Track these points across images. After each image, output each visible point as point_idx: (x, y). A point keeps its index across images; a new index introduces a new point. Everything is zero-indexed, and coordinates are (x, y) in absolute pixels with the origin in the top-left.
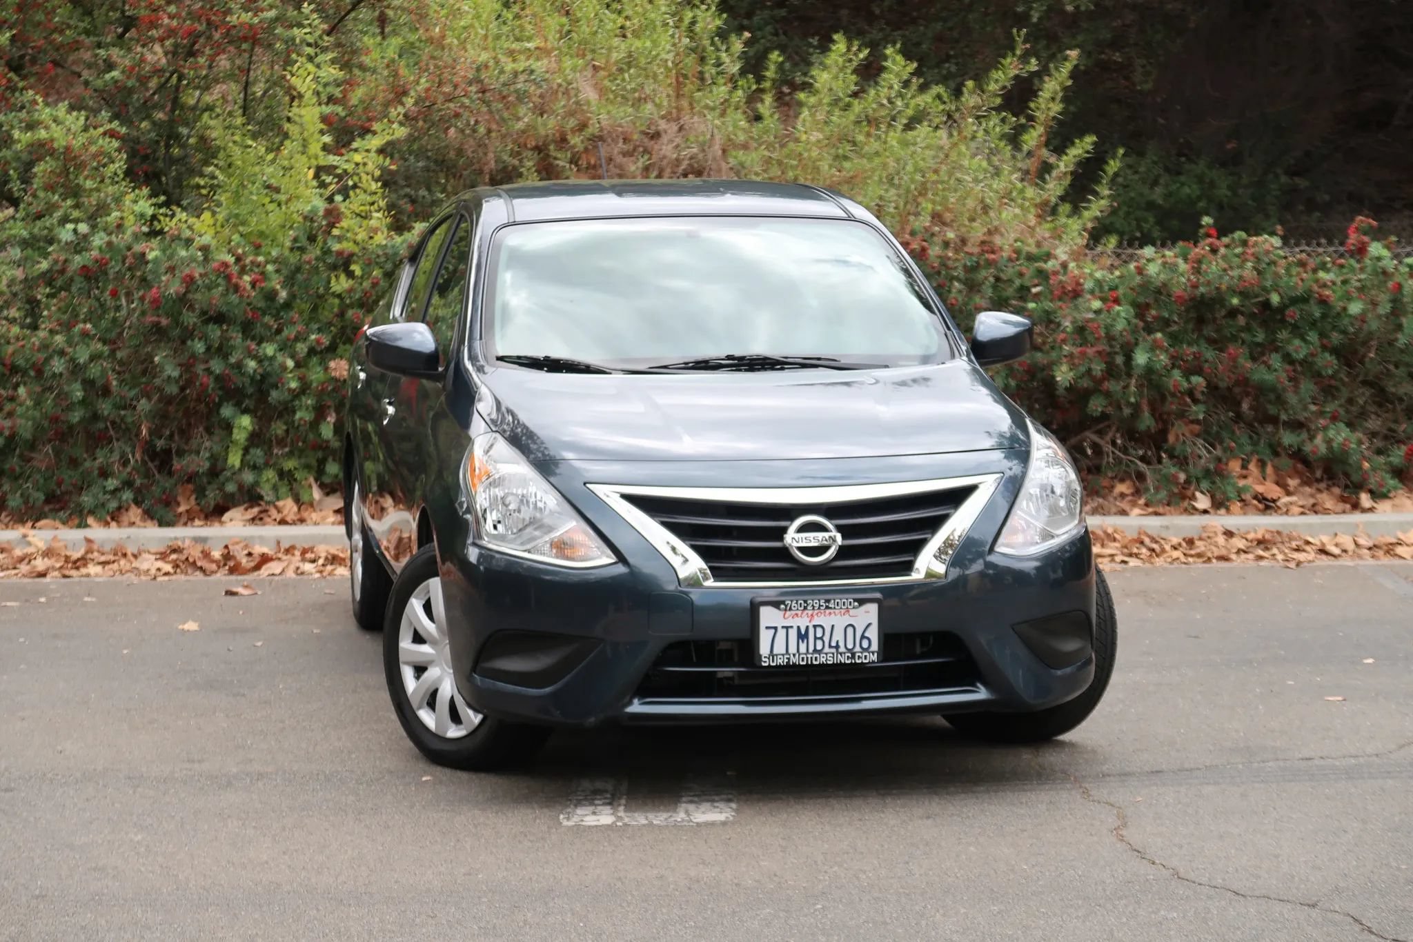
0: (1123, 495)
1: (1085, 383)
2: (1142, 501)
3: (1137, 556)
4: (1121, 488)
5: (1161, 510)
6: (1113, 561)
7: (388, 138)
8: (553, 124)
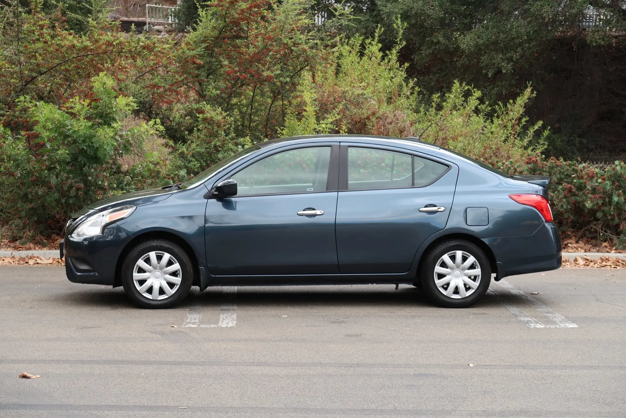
0: (606, 247)
1: (596, 207)
2: (614, 248)
3: (618, 265)
4: (605, 244)
5: (621, 251)
6: (611, 267)
7: (334, 119)
8: (365, 112)
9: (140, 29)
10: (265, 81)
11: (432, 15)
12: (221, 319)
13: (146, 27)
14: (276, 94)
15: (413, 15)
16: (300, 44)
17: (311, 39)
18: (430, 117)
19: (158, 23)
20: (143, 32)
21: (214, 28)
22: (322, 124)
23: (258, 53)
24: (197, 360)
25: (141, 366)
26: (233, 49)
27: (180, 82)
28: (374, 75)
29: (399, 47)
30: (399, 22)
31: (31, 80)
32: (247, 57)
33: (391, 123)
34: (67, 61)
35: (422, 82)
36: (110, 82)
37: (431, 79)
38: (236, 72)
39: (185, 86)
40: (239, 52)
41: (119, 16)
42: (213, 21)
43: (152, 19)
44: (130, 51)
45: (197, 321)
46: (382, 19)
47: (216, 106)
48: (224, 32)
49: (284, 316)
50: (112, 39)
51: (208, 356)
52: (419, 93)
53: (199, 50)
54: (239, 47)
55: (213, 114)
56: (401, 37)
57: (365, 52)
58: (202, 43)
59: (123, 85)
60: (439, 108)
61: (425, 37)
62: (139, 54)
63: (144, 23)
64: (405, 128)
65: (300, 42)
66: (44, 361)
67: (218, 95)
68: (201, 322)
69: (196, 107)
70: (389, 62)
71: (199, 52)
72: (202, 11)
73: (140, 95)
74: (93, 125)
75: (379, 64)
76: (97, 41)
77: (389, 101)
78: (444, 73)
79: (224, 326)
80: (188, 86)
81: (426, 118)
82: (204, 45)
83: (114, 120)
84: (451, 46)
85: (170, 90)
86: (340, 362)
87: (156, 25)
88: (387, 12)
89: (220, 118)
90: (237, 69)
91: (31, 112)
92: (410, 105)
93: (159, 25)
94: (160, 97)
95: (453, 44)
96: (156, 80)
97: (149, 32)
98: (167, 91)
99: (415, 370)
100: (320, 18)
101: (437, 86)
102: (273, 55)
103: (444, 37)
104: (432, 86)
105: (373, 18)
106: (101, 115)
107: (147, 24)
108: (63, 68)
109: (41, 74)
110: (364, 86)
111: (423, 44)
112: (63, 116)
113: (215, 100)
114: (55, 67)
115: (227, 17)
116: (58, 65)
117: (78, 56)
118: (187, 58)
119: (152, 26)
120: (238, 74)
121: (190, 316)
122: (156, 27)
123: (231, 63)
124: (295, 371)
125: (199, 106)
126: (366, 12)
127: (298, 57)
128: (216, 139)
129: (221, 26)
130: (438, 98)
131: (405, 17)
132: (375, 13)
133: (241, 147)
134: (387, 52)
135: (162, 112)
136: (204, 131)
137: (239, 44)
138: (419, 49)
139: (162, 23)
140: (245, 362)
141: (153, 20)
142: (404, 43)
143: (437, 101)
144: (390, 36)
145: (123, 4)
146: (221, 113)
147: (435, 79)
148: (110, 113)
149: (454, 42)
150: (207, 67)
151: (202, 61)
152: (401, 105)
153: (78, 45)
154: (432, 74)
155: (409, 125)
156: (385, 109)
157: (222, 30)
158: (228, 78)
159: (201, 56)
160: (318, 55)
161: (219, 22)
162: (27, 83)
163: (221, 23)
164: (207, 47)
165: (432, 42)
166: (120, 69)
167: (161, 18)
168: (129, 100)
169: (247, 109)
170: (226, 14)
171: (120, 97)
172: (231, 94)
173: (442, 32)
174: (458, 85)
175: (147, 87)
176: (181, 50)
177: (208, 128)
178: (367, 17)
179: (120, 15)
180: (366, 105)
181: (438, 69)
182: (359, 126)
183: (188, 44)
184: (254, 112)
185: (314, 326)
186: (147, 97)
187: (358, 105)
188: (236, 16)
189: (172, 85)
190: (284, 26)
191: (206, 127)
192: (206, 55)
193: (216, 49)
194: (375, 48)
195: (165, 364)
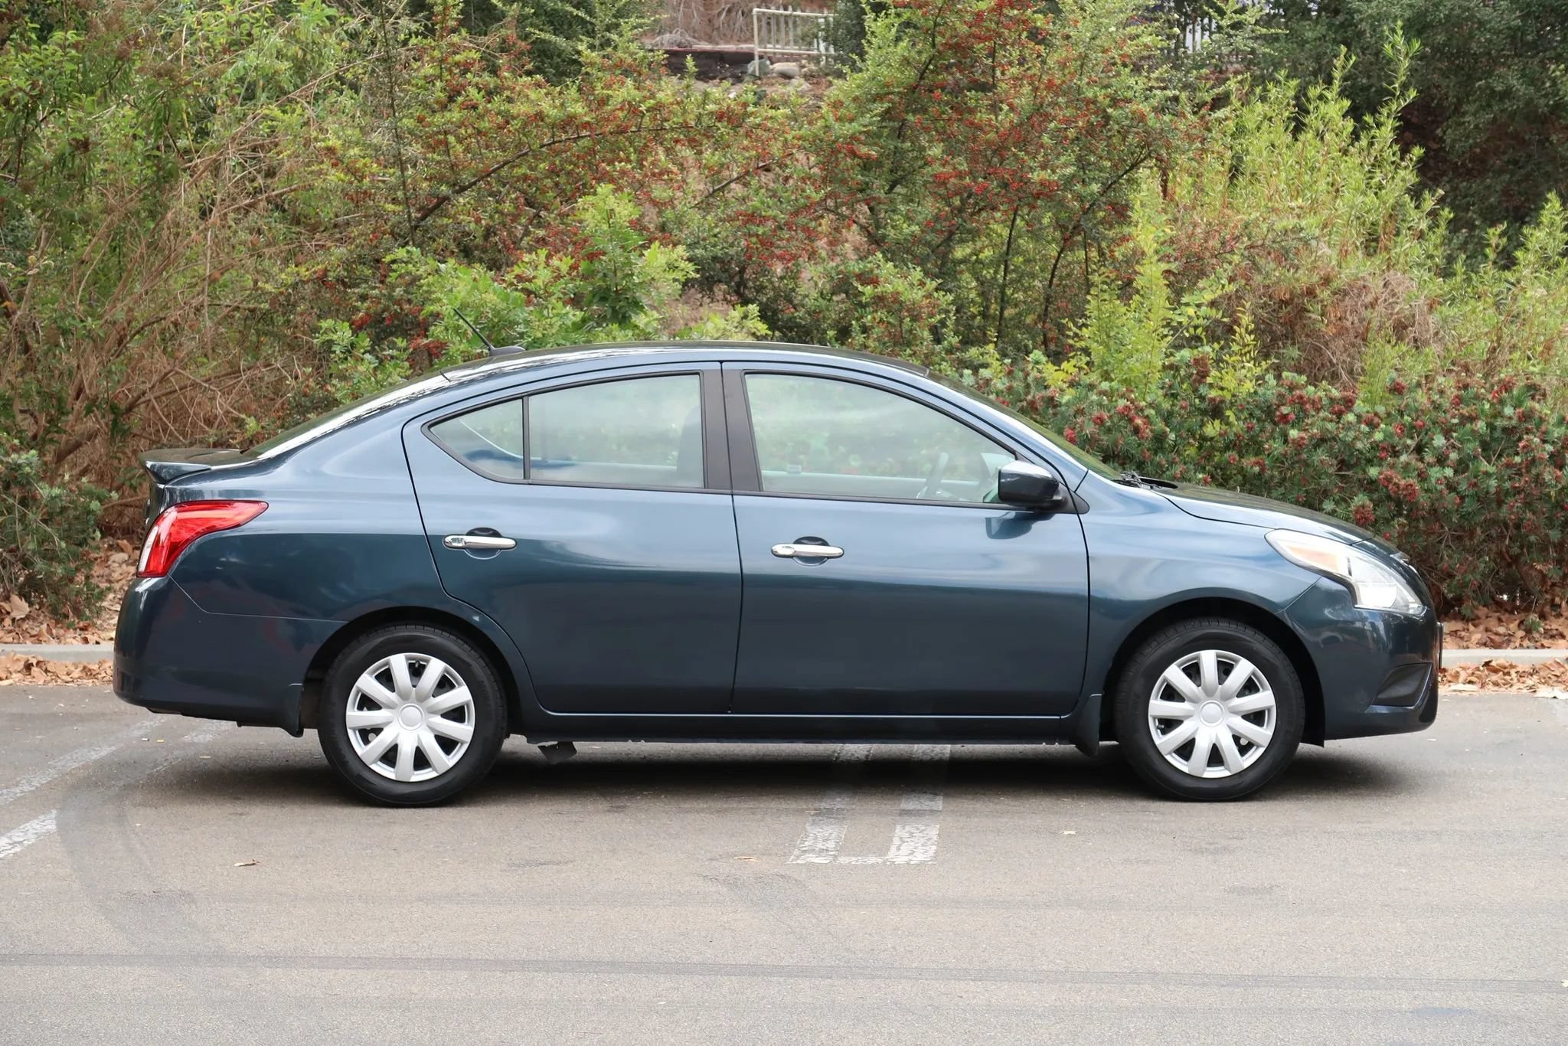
7: (1219, 292)
8: (1304, 278)
9: (738, 72)
10: (1037, 196)
11: (1490, 22)
12: (896, 841)
13: (753, 66)
14: (1071, 233)
15: (1440, 20)
16: (1129, 101)
17: (1156, 88)
18: (1480, 286)
19: (783, 54)
20: (747, 78)
21: (906, 61)
22: (1187, 305)
23: (1021, 124)
24: (814, 963)
25: (662, 979)
26: (954, 116)
27: (818, 203)
28: (1330, 179)
29: (1399, 105)
30: (1399, 39)
31: (437, 206)
32: (992, 136)
33: (1372, 305)
34: (526, 154)
35: (1466, 196)
36: (625, 210)
37: (1489, 187)
38: (960, 175)
39: (831, 216)
40: (972, 123)
41: (690, 39)
42: (903, 44)
43: (769, 46)
44: (685, 126)
45: (831, 845)
46: (1360, 34)
47: (910, 265)
48: (932, 72)
49: (1066, 833)
50: (637, 95)
51: (847, 950)
52: (1454, 226)
53: (869, 119)
54: (972, 111)
55: (900, 285)
56: (1404, 78)
57: (1306, 121)
58: (874, 101)
59: (669, 213)
60: (1507, 261)
61: (1470, 79)
62: (708, 132)
63: (749, 57)
64: (1414, 316)
65: (1130, 94)
66: (404, 962)
67: (913, 234)
68: (842, 849)
69: (857, 270)
70: (1371, 144)
71: (865, 126)
72: (875, 20)
73: (713, 240)
74: (584, 321)
75: (1345, 152)
76: (603, 101)
77: (1372, 243)
78: (1523, 172)
79: (901, 860)
80: (838, 214)
81: (1469, 290)
82: (879, 108)
83: (637, 305)
84: (1542, 101)
85: (789, 226)
86: (1207, 971)
87: (779, 61)
88: (1371, 16)
89: (918, 295)
90: (964, 167)
91: (425, 288)
92: (1431, 257)
93: (787, 60)
94: (763, 244)
95: (1546, 96)
96: (755, 202)
97: (760, 78)
98: (782, 229)
99: (1415, 998)
100: (1198, 35)
101: (1505, 205)
102: (1059, 130)
103: (1523, 76)
104: (1491, 205)
105: (1336, 32)
106: (603, 295)
107: (757, 58)
108: (519, 171)
109: (463, 189)
110: (1301, 208)
111: (1468, 96)
112: (506, 298)
113: (908, 251)
114: (494, 171)
115: (939, 32)
116: (502, 166)
117: (554, 143)
118: (834, 142)
119: (768, 62)
120: (967, 180)
121: (814, 831)
122: (779, 66)
123: (950, 152)
124: (1079, 998)
125: (865, 267)
126: (1319, 16)
127: (1124, 134)
128: (908, 351)
129: (924, 57)
130: (1501, 236)
131: (1417, 27)
132: (1340, 18)
133: (970, 372)
134: (1368, 118)
135: (772, 283)
136: (877, 331)
137: (972, 103)
138: (1457, 110)
139: (792, 54)
140: (946, 969)
141: (770, 48)
142: (1412, 94)
143: (1497, 246)
144: (1379, 76)
145: (702, 9)
146: (922, 284)
147: (1498, 188)
148: (626, 290)
149: (1550, 90)
150: (888, 165)
151: (876, 148)
152: (1402, 256)
153: (553, 112)
154: (1491, 174)
155: (1426, 308)
156: (1358, 267)
157: (927, 68)
158: (942, 191)
159: (872, 137)
160: (1176, 129)
161: (919, 46)
162: (427, 212)
163: (922, 52)
164: (888, 111)
165: (1493, 91)
166: (654, 174)
167: (792, 43)
168: (675, 256)
169: (996, 272)
170: (936, 24)
171: (652, 246)
172: (951, 234)
173: (1517, 64)
174: (1558, 205)
175: (731, 219)
176: (820, 123)
177: (889, 323)
178: (1321, 29)
179: (694, 37)
180: (1306, 261)
181: (1509, 162)
182: (1289, 313)
183: (837, 105)
184: (1012, 281)
185: (1146, 862)
186: (732, 245)
187: (1283, 256)
188: (964, 29)
189: (796, 213)
190: (1086, 56)
191: (881, 320)
192: (886, 132)
193: (910, 117)
194: (1334, 109)
195: (728, 974)
